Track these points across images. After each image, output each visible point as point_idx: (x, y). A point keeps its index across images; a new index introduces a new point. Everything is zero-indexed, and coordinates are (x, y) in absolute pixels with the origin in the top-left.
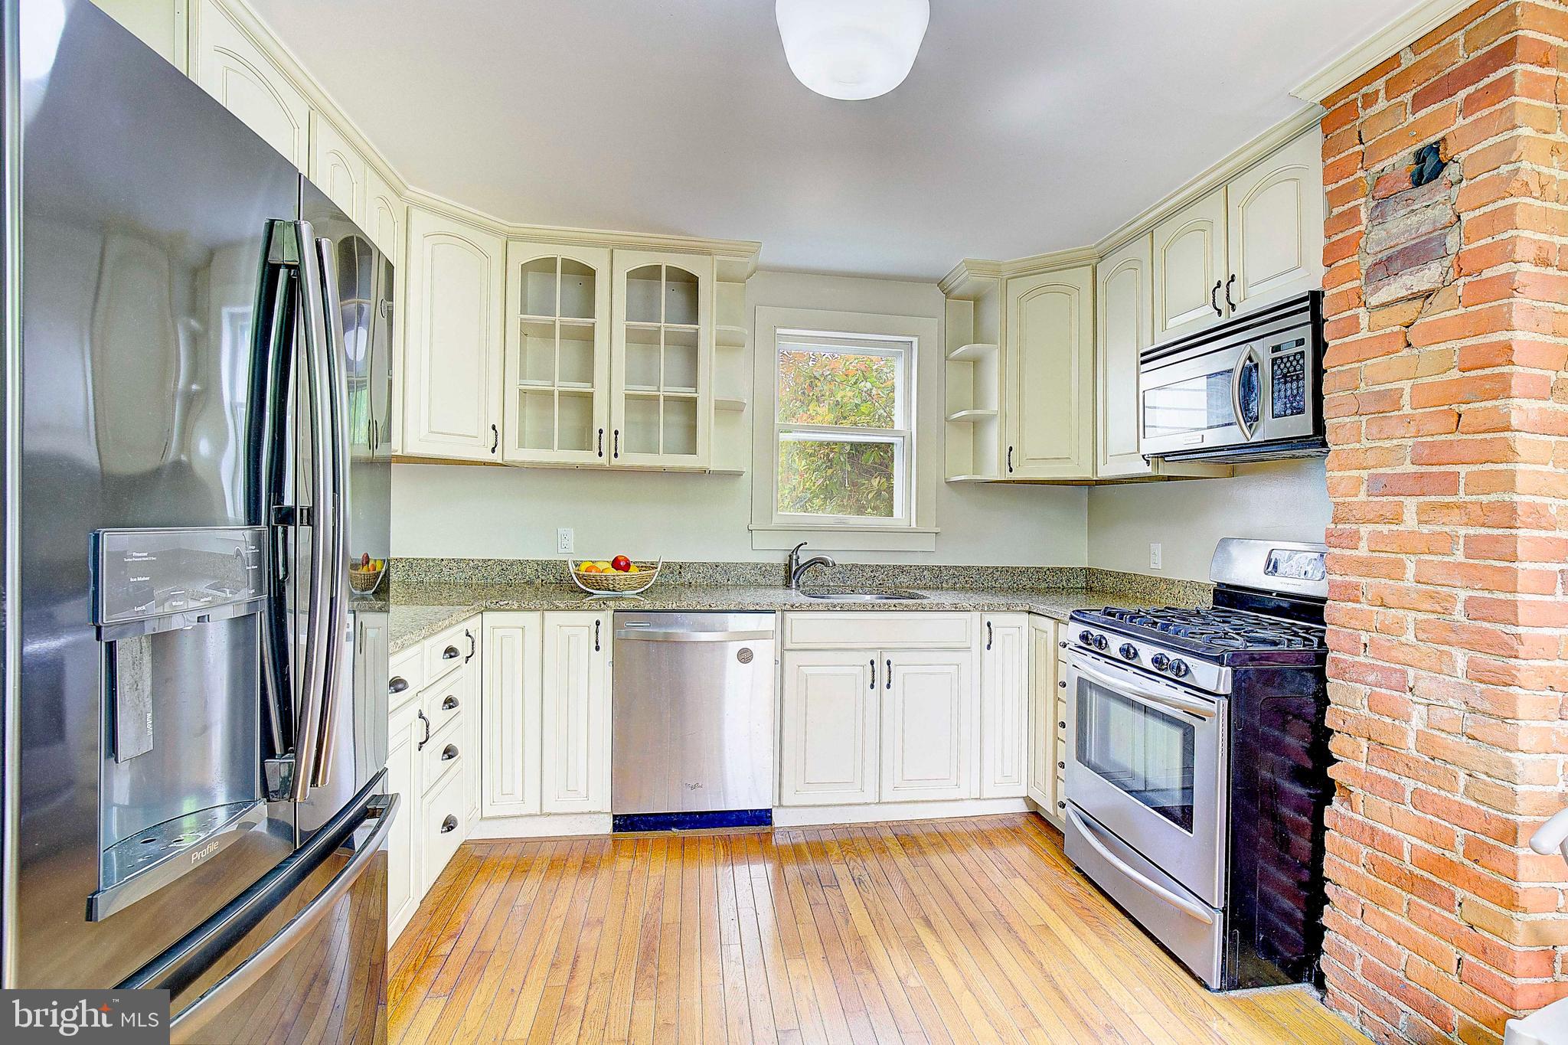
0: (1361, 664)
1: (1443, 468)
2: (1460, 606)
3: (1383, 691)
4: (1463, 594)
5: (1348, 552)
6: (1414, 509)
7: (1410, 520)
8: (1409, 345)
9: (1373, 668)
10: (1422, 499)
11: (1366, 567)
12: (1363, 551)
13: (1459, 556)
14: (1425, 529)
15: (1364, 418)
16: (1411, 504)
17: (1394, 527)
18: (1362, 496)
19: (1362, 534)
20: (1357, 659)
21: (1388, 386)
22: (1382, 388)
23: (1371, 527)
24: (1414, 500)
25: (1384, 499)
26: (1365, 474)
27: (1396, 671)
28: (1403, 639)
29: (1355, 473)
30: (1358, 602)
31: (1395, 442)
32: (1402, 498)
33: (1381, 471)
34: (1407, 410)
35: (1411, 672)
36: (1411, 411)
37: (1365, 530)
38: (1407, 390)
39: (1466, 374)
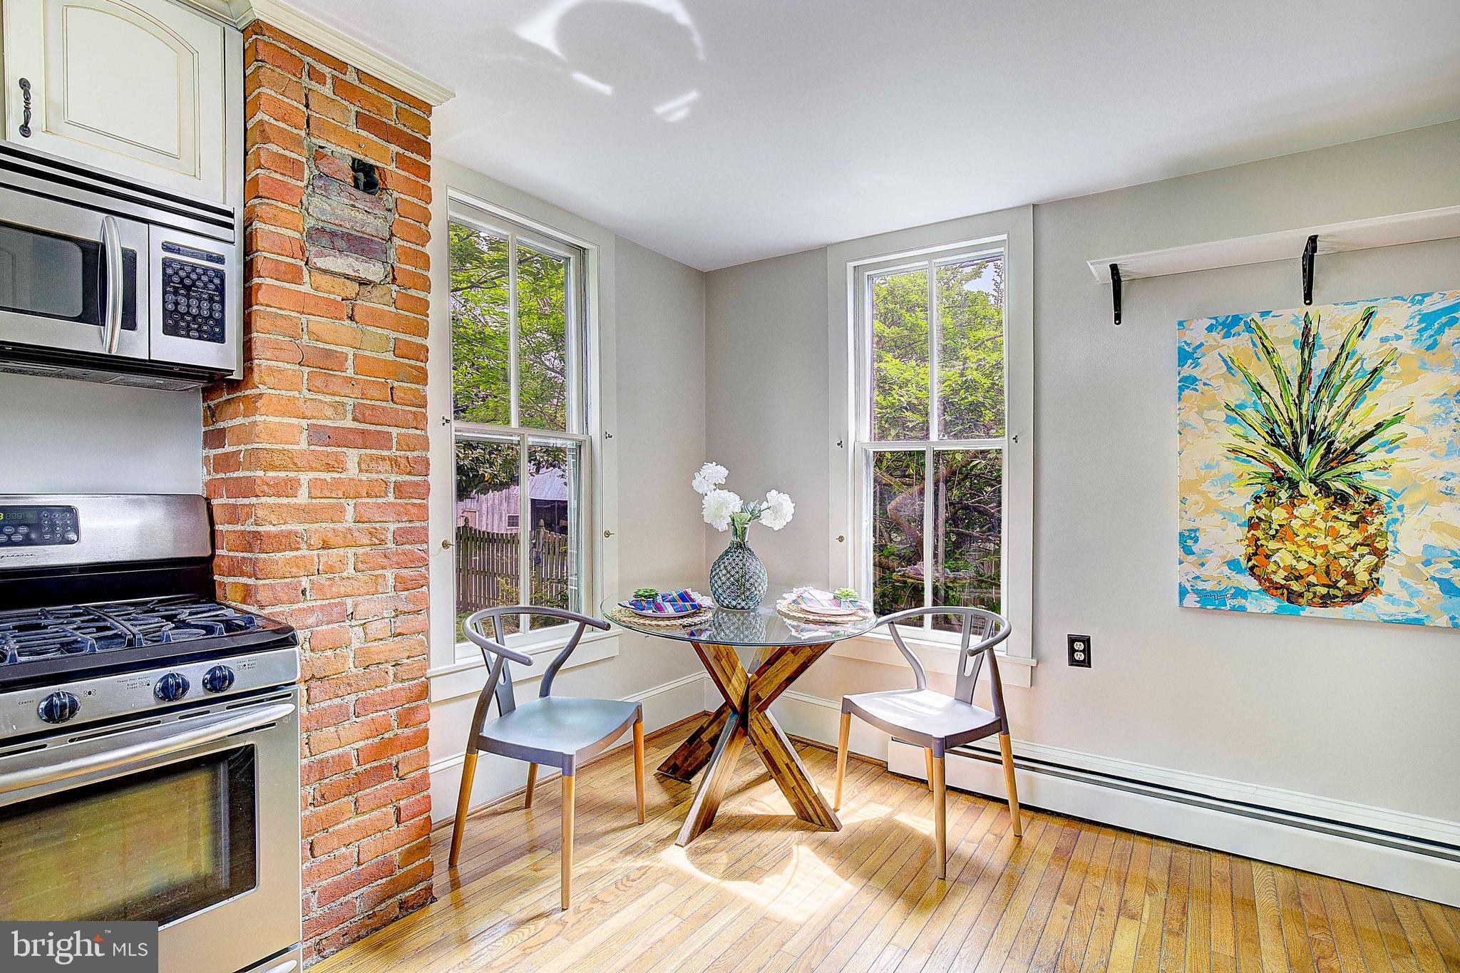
0: (299, 610)
1: (379, 428)
2: (390, 536)
3: (325, 627)
4: (392, 527)
5: (284, 500)
6: (356, 460)
7: (352, 470)
8: (351, 318)
9: (311, 610)
10: (363, 451)
11: (307, 514)
12: (302, 498)
13: (391, 498)
14: (364, 477)
15: (306, 370)
16: (352, 457)
17: (336, 475)
18: (303, 445)
19: (302, 481)
20: (295, 607)
21: (332, 347)
22: (327, 347)
23: (312, 475)
24: (355, 451)
25: (328, 449)
26: (304, 423)
27: (336, 605)
28: (345, 575)
29: (294, 421)
30: (298, 549)
31: (337, 399)
32: (344, 449)
33: (321, 422)
34: (350, 372)
35: (349, 601)
36: (353, 375)
37: (304, 477)
38: (351, 356)
39: (398, 359)
